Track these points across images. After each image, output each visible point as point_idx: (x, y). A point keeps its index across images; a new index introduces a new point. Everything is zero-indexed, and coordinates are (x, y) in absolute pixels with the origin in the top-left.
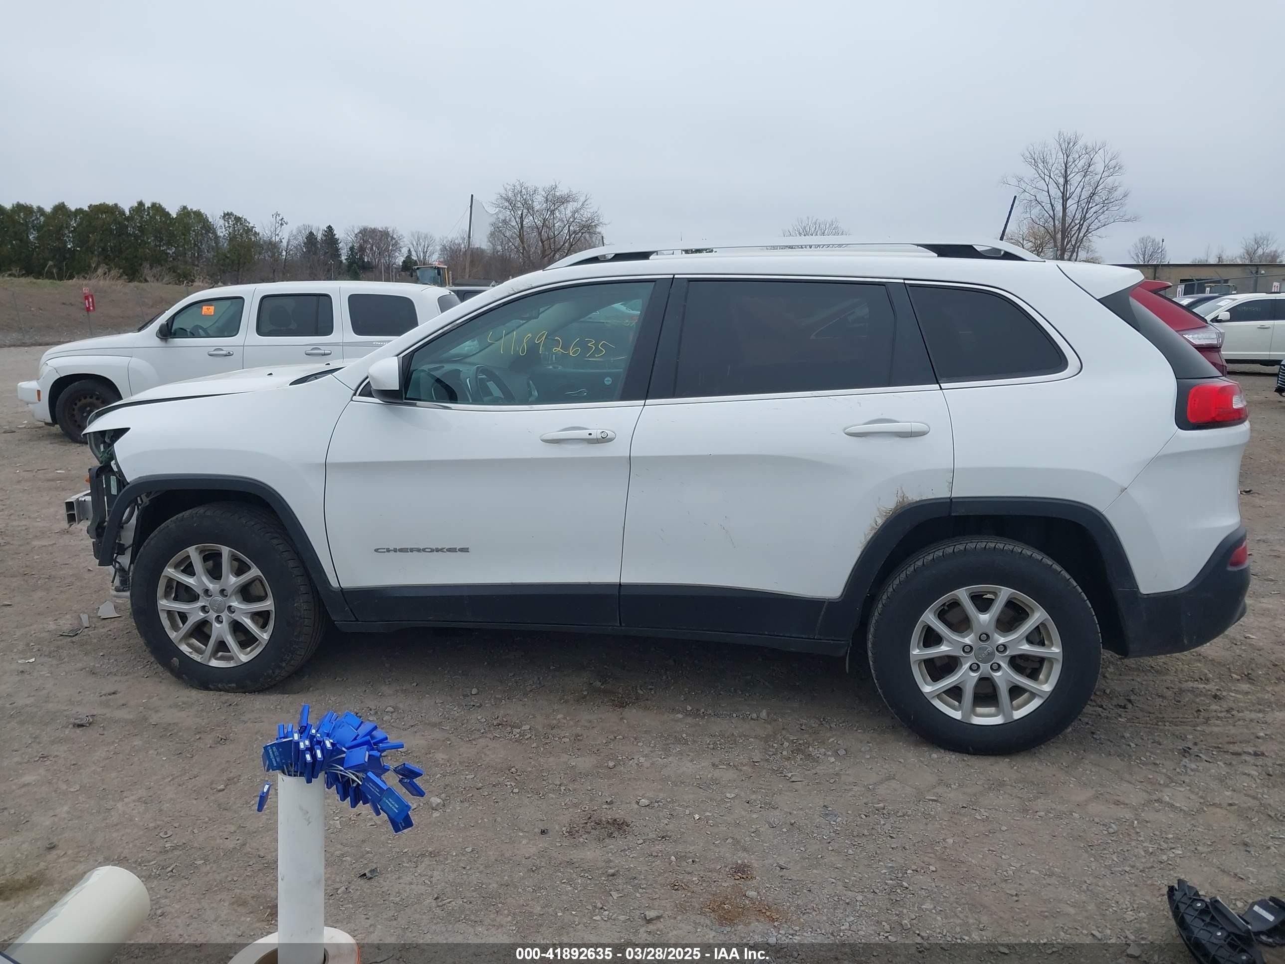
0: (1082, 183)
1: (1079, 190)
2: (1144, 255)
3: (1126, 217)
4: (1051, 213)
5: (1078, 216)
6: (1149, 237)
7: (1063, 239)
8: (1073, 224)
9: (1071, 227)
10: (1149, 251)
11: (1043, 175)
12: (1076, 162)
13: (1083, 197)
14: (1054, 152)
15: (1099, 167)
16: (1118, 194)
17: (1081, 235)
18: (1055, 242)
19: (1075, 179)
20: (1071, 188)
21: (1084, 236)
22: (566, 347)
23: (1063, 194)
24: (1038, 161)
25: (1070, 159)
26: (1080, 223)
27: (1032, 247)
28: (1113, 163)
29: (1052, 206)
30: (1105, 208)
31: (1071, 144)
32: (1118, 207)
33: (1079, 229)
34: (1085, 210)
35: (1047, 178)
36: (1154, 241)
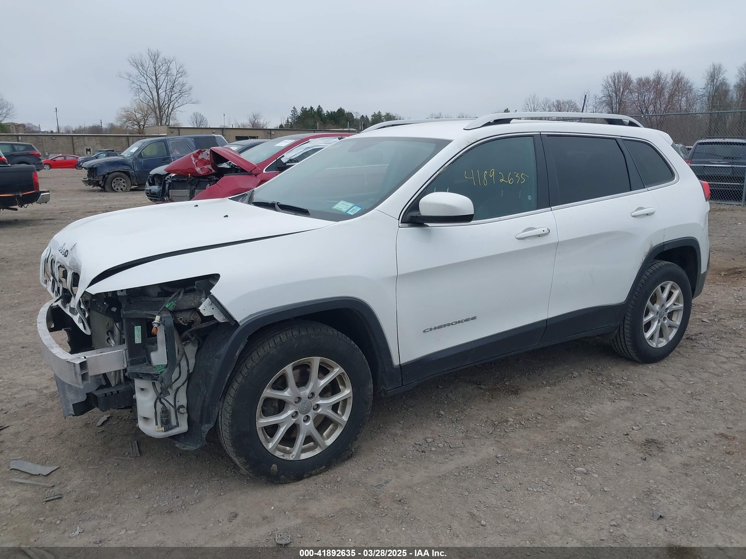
0: (166, 80)
1: (164, 84)
2: (197, 123)
3: (193, 101)
4: (151, 96)
5: (167, 99)
6: (197, 113)
7: (160, 112)
8: (164, 104)
9: (163, 105)
10: (199, 119)
11: (143, 74)
12: (161, 68)
13: (168, 88)
14: (147, 60)
15: (174, 71)
16: (186, 87)
17: (170, 110)
18: (155, 113)
19: (162, 78)
20: (160, 83)
21: (171, 111)
22: (506, 179)
23: (156, 86)
24: (138, 65)
25: (157, 65)
26: (168, 103)
27: (141, 117)
28: (181, 70)
29: (151, 92)
30: (181, 96)
31: (156, 57)
32: (187, 95)
33: (168, 107)
34: (170, 96)
35: (145, 76)
36: (200, 115)
